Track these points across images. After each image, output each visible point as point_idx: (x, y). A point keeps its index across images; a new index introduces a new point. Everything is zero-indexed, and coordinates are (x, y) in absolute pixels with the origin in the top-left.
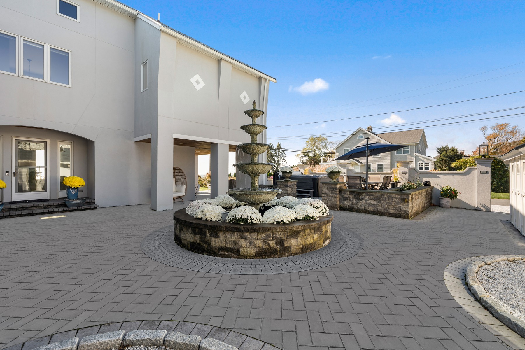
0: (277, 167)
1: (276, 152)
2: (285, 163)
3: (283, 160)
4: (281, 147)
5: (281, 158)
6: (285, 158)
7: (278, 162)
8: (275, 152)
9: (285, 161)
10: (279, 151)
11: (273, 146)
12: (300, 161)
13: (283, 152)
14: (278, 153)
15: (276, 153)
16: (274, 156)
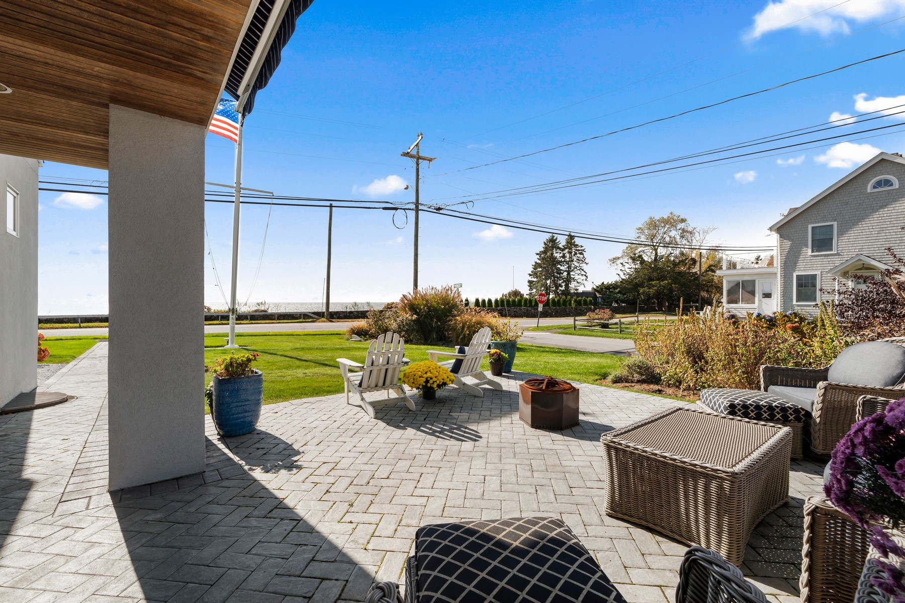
0: (567, 286)
1: (564, 254)
2: (584, 278)
3: (579, 272)
4: (574, 242)
5: (576, 267)
6: (584, 266)
7: (569, 274)
8: (561, 255)
9: (583, 273)
10: (570, 253)
11: (558, 241)
12: (621, 274)
13: (581, 254)
14: (567, 255)
15: (564, 256)
16: (560, 263)
